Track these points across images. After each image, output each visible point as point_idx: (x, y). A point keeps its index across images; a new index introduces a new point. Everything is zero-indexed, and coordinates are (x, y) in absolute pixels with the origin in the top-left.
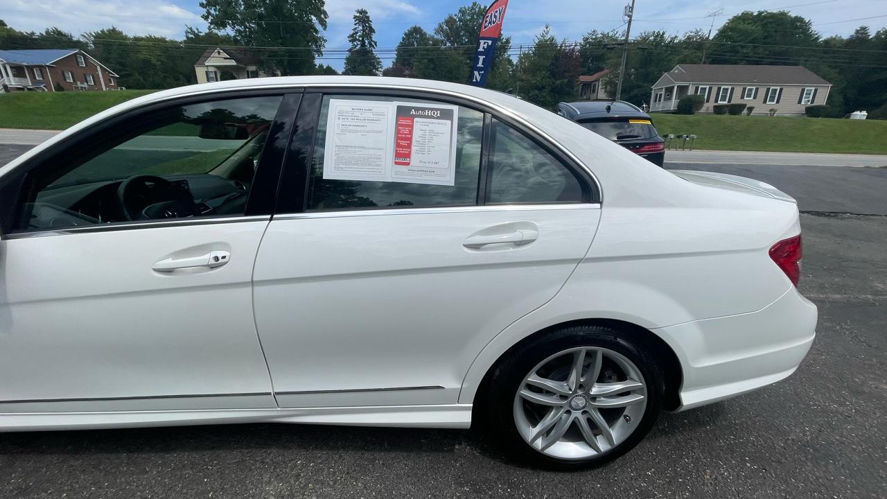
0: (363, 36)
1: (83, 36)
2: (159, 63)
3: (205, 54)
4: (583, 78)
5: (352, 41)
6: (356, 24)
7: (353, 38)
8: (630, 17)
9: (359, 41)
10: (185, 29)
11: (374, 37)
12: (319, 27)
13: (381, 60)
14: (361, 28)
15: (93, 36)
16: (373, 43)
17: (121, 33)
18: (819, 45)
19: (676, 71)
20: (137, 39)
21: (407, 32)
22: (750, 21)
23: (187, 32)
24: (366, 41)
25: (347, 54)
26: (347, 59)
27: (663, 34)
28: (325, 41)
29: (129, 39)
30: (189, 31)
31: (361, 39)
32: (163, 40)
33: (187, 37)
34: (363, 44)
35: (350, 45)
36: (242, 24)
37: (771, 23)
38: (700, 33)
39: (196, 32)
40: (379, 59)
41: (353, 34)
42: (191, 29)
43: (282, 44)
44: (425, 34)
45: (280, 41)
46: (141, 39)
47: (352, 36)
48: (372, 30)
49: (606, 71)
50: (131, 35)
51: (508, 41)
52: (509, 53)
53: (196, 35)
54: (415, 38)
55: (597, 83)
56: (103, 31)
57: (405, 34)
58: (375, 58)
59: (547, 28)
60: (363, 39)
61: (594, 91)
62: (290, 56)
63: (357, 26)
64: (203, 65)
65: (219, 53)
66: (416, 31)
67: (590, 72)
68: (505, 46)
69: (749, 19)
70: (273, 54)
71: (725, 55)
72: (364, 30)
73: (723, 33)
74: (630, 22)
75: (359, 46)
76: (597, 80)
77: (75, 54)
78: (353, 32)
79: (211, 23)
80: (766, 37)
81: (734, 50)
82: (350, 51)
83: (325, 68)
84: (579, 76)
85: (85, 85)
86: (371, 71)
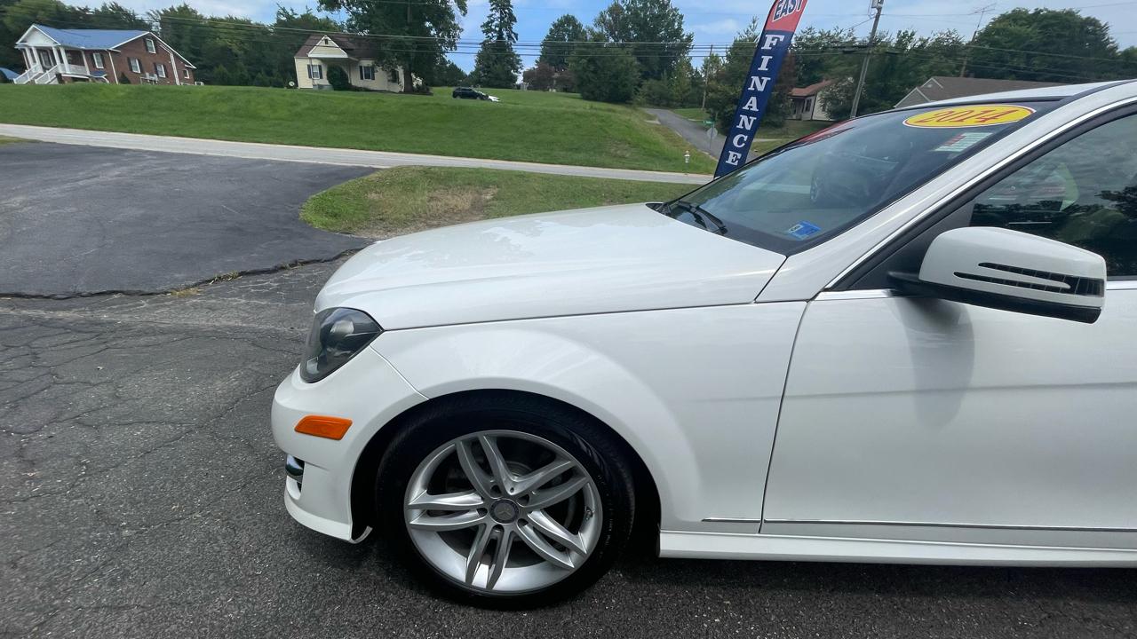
0: (500, 26)
1: (149, 14)
2: (242, 52)
3: (308, 42)
4: (797, 92)
5: (486, 32)
6: (492, 10)
7: (487, 28)
8: (879, 9)
9: (495, 31)
10: (278, 9)
11: (515, 27)
12: (457, 12)
13: (521, 58)
14: (498, 15)
15: (161, 15)
16: (513, 35)
17: (194, 11)
18: (1115, 57)
19: (930, 86)
20: (214, 22)
21: (556, 22)
22: (1024, 22)
23: (279, 14)
24: (505, 33)
25: (479, 49)
26: (479, 55)
28: (461, 30)
29: (205, 19)
30: (282, 11)
31: (497, 29)
33: (279, 20)
34: (500, 36)
35: (483, 37)
37: (1052, 25)
38: (953, 36)
39: (290, 13)
40: (519, 56)
41: (488, 23)
42: (284, 9)
43: (409, 33)
44: (580, 26)
45: (407, 29)
46: (222, 20)
47: (486, 25)
48: (512, 19)
49: (824, 83)
50: (207, 15)
51: (689, 39)
52: (690, 54)
53: (290, 17)
54: (567, 30)
55: (813, 98)
56: (172, 9)
57: (554, 25)
58: (513, 55)
59: (754, 22)
60: (500, 29)
61: (808, 109)
62: (419, 48)
63: (494, 12)
64: (305, 56)
65: (326, 41)
66: (569, 20)
67: (802, 83)
68: (685, 45)
69: (1021, 19)
70: (398, 45)
71: (987, 65)
72: (502, 18)
73: (986, 36)
74: (877, 17)
75: (495, 39)
76: (814, 95)
77: (144, 38)
78: (487, 20)
80: (1045, 44)
81: (1000, 60)
82: (483, 44)
84: (792, 87)
85: (155, 78)
86: (509, 72)
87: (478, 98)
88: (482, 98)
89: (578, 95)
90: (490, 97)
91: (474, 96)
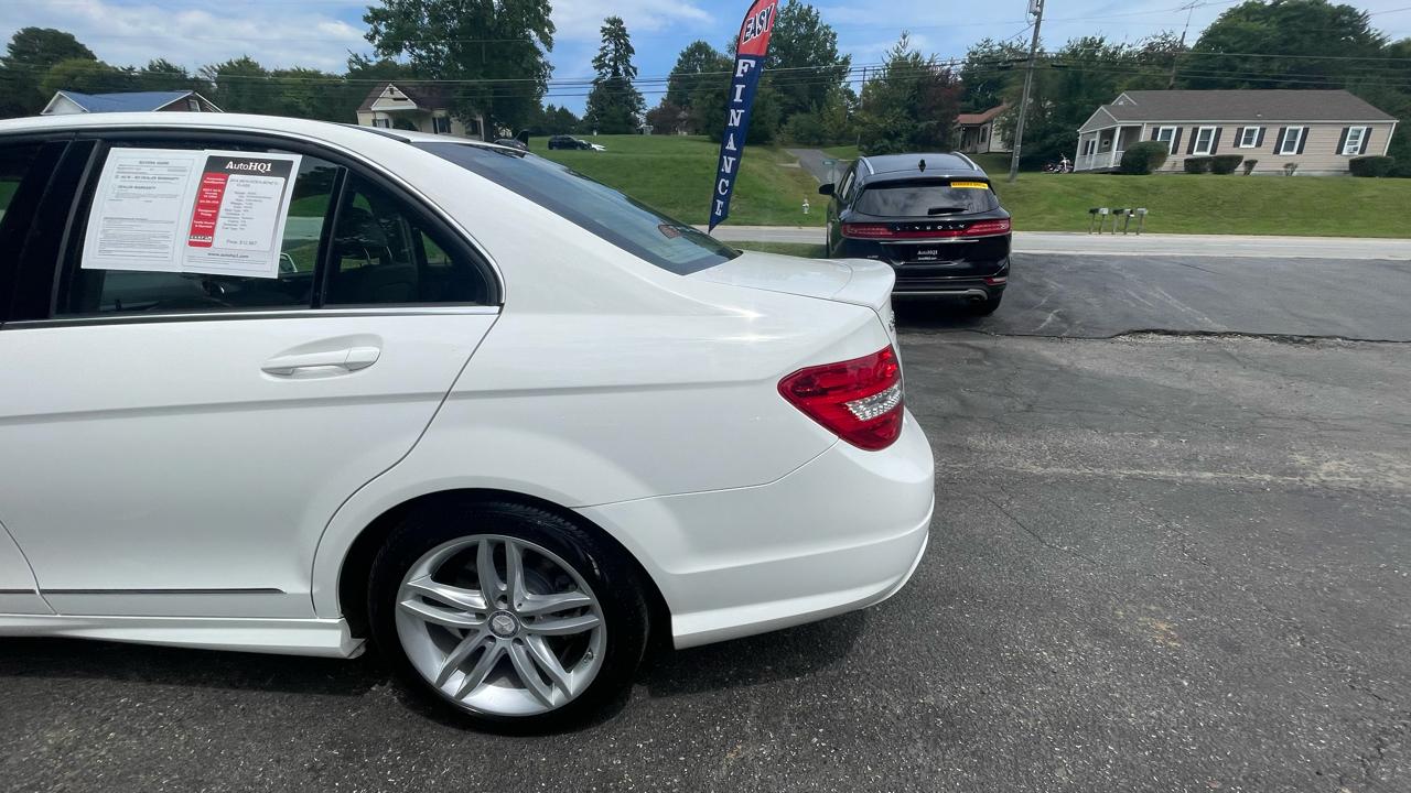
0: (615, 60)
1: (202, 70)
2: (310, 109)
3: (373, 94)
4: (964, 119)
5: (599, 67)
6: (604, 41)
7: (599, 63)
8: (1038, 14)
9: (609, 66)
10: (349, 56)
11: (633, 60)
12: (541, 47)
13: (644, 96)
14: (612, 46)
15: (215, 70)
16: (631, 69)
17: (256, 65)
18: (1379, 54)
19: (1121, 103)
20: (278, 74)
21: (685, 50)
22: (1257, 16)
23: (350, 62)
24: (621, 67)
25: (591, 89)
26: (591, 96)
27: (1101, 41)
28: (552, 68)
29: (268, 74)
30: (354, 59)
31: (612, 63)
32: (316, 75)
33: (351, 69)
34: (616, 72)
35: (595, 74)
36: (424, 46)
37: (1293, 18)
38: (1170, 39)
39: (364, 60)
40: (640, 94)
41: (601, 57)
42: (356, 56)
43: (485, 75)
44: (714, 53)
45: (482, 71)
46: (287, 73)
47: (598, 59)
48: (630, 50)
49: (1005, 106)
50: (270, 69)
51: (846, 61)
52: (847, 79)
53: (364, 65)
54: (698, 60)
55: (989, 126)
56: (230, 63)
57: (683, 55)
58: (634, 93)
59: (904, 37)
60: (616, 64)
61: (983, 140)
62: (496, 93)
63: (607, 44)
64: (368, 110)
65: (392, 91)
66: (700, 48)
67: (979, 108)
68: (841, 71)
69: (1257, 12)
70: (471, 91)
71: (1211, 74)
72: (617, 50)
73: (1212, 37)
74: (1038, 24)
75: (609, 75)
76: (990, 121)
77: (187, 99)
78: (600, 53)
79: (379, 47)
80: (1286, 42)
81: (1229, 66)
82: (595, 82)
83: (557, 110)
84: (958, 115)
86: (628, 114)
87: (579, 148)
88: (583, 146)
89: (706, 137)
90: (593, 146)
91: (573, 145)
